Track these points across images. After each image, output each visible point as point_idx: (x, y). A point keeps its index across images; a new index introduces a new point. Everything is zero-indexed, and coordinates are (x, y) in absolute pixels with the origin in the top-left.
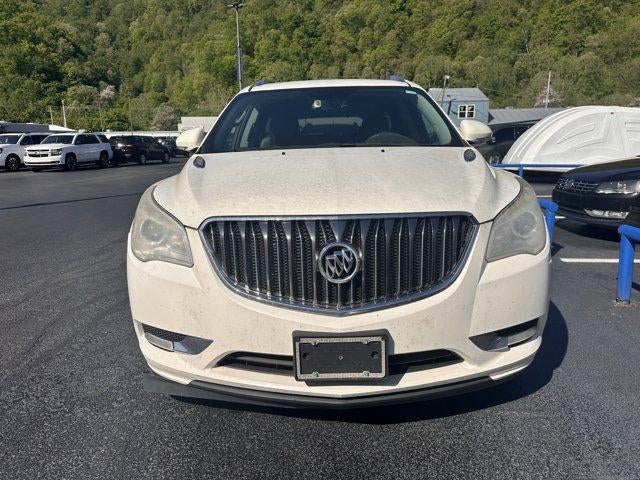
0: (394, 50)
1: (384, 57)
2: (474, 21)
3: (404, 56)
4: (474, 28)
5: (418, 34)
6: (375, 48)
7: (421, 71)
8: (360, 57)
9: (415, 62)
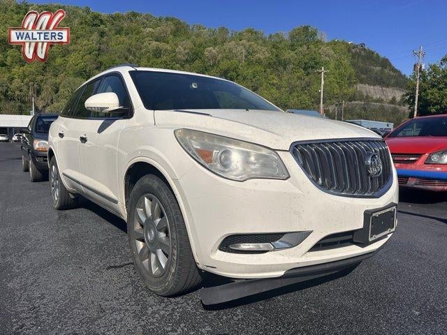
0: (40, 69)
1: (31, 73)
2: (100, 59)
3: (49, 75)
4: (101, 63)
5: (59, 61)
6: (23, 66)
7: (64, 87)
8: (10, 71)
9: (58, 81)
